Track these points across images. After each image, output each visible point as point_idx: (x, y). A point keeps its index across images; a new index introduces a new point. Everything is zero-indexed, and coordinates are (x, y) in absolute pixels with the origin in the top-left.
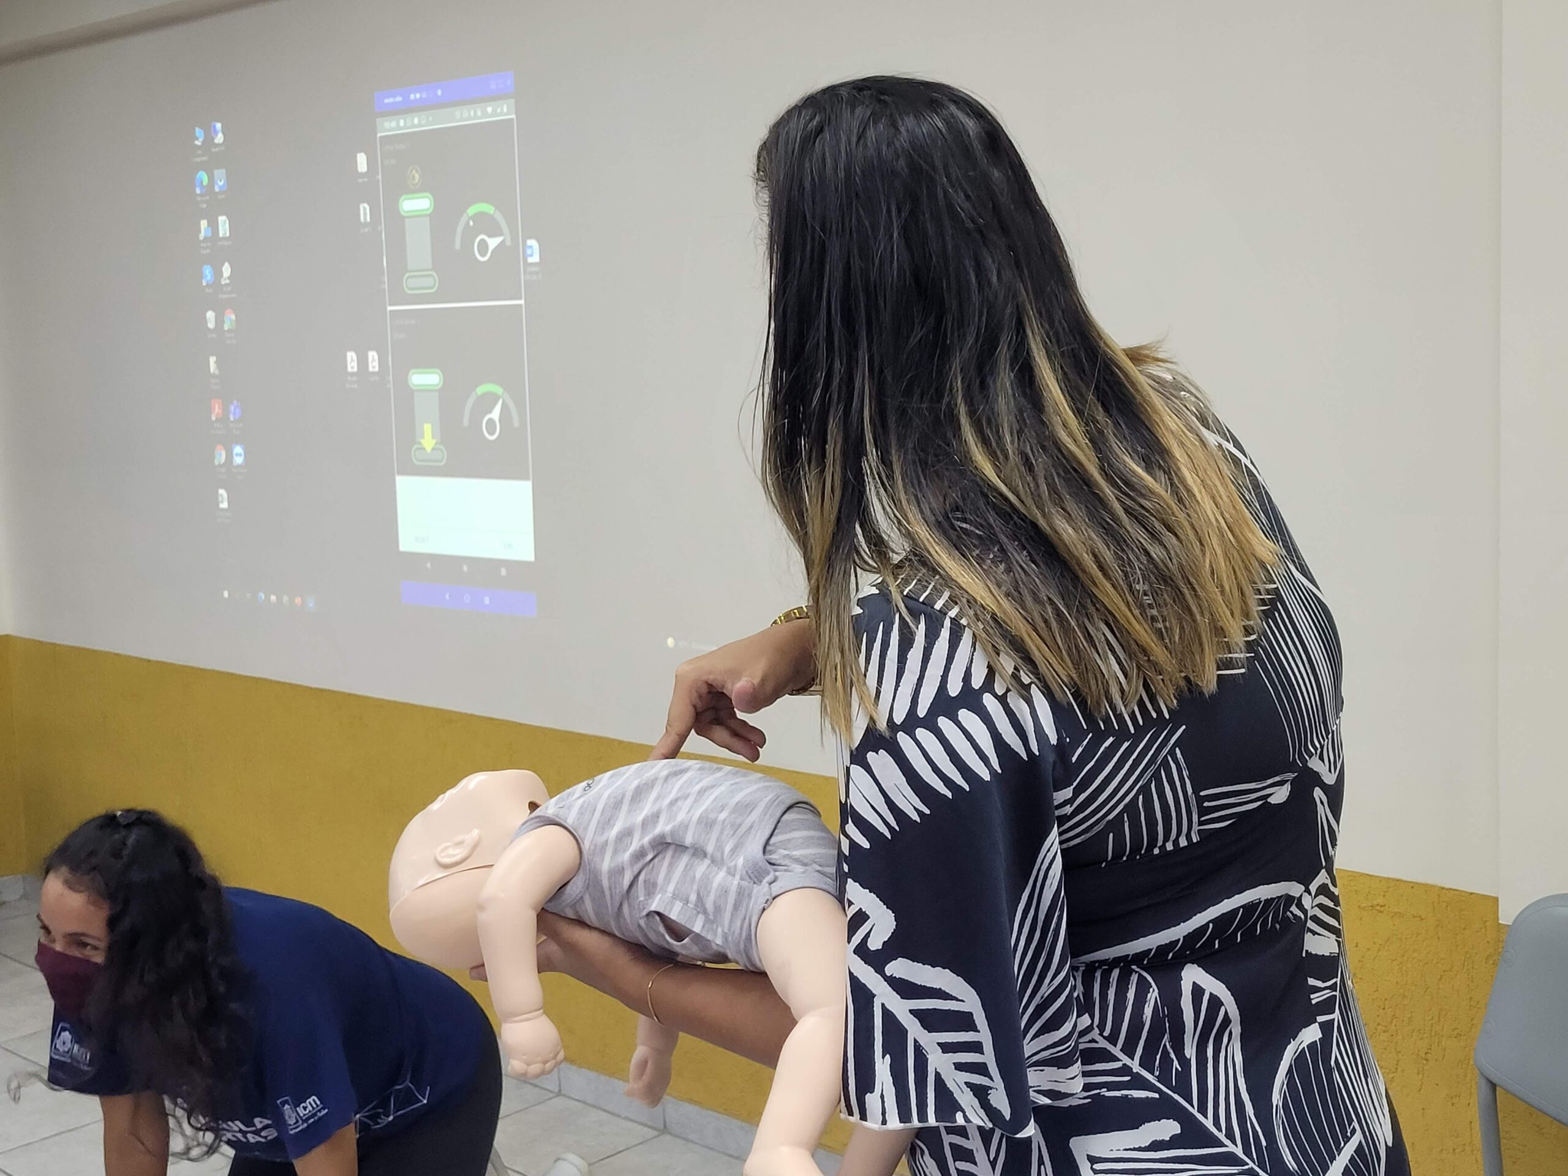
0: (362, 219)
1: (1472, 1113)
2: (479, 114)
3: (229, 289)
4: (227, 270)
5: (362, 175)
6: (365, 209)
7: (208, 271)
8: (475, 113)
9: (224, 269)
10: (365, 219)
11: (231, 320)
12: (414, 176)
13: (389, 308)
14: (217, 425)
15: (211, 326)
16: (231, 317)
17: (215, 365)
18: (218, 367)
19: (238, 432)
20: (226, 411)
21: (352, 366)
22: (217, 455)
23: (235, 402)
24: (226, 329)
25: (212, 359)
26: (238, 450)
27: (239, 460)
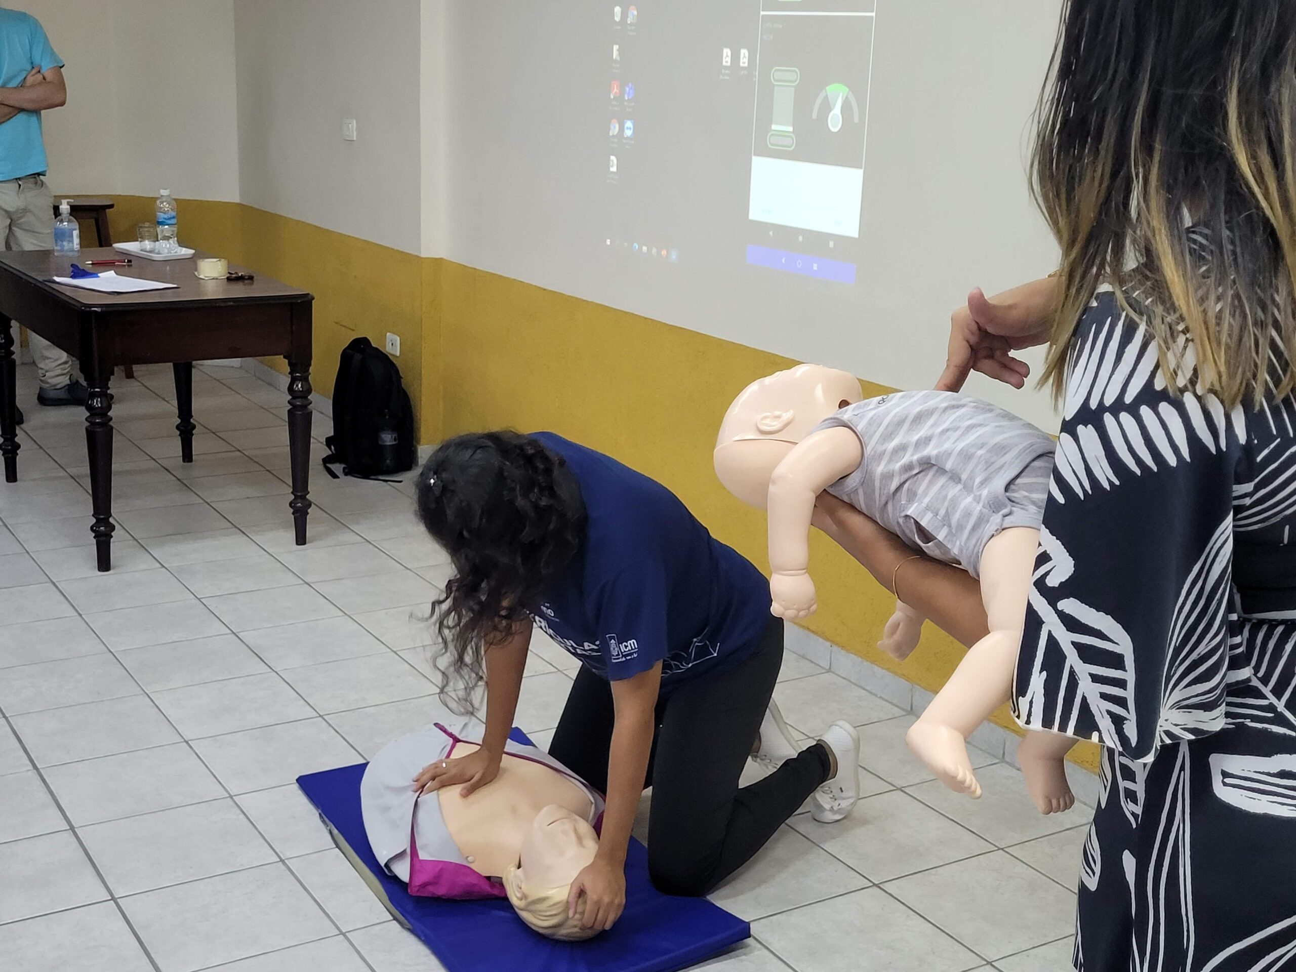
11: (633, 16)
13: (762, 13)
14: (614, 103)
15: (617, 19)
16: (633, 12)
17: (618, 53)
18: (620, 54)
19: (630, 110)
20: (622, 92)
21: (727, 60)
22: (612, 127)
23: (630, 84)
24: (629, 22)
25: (616, 47)
26: (629, 124)
27: (628, 133)
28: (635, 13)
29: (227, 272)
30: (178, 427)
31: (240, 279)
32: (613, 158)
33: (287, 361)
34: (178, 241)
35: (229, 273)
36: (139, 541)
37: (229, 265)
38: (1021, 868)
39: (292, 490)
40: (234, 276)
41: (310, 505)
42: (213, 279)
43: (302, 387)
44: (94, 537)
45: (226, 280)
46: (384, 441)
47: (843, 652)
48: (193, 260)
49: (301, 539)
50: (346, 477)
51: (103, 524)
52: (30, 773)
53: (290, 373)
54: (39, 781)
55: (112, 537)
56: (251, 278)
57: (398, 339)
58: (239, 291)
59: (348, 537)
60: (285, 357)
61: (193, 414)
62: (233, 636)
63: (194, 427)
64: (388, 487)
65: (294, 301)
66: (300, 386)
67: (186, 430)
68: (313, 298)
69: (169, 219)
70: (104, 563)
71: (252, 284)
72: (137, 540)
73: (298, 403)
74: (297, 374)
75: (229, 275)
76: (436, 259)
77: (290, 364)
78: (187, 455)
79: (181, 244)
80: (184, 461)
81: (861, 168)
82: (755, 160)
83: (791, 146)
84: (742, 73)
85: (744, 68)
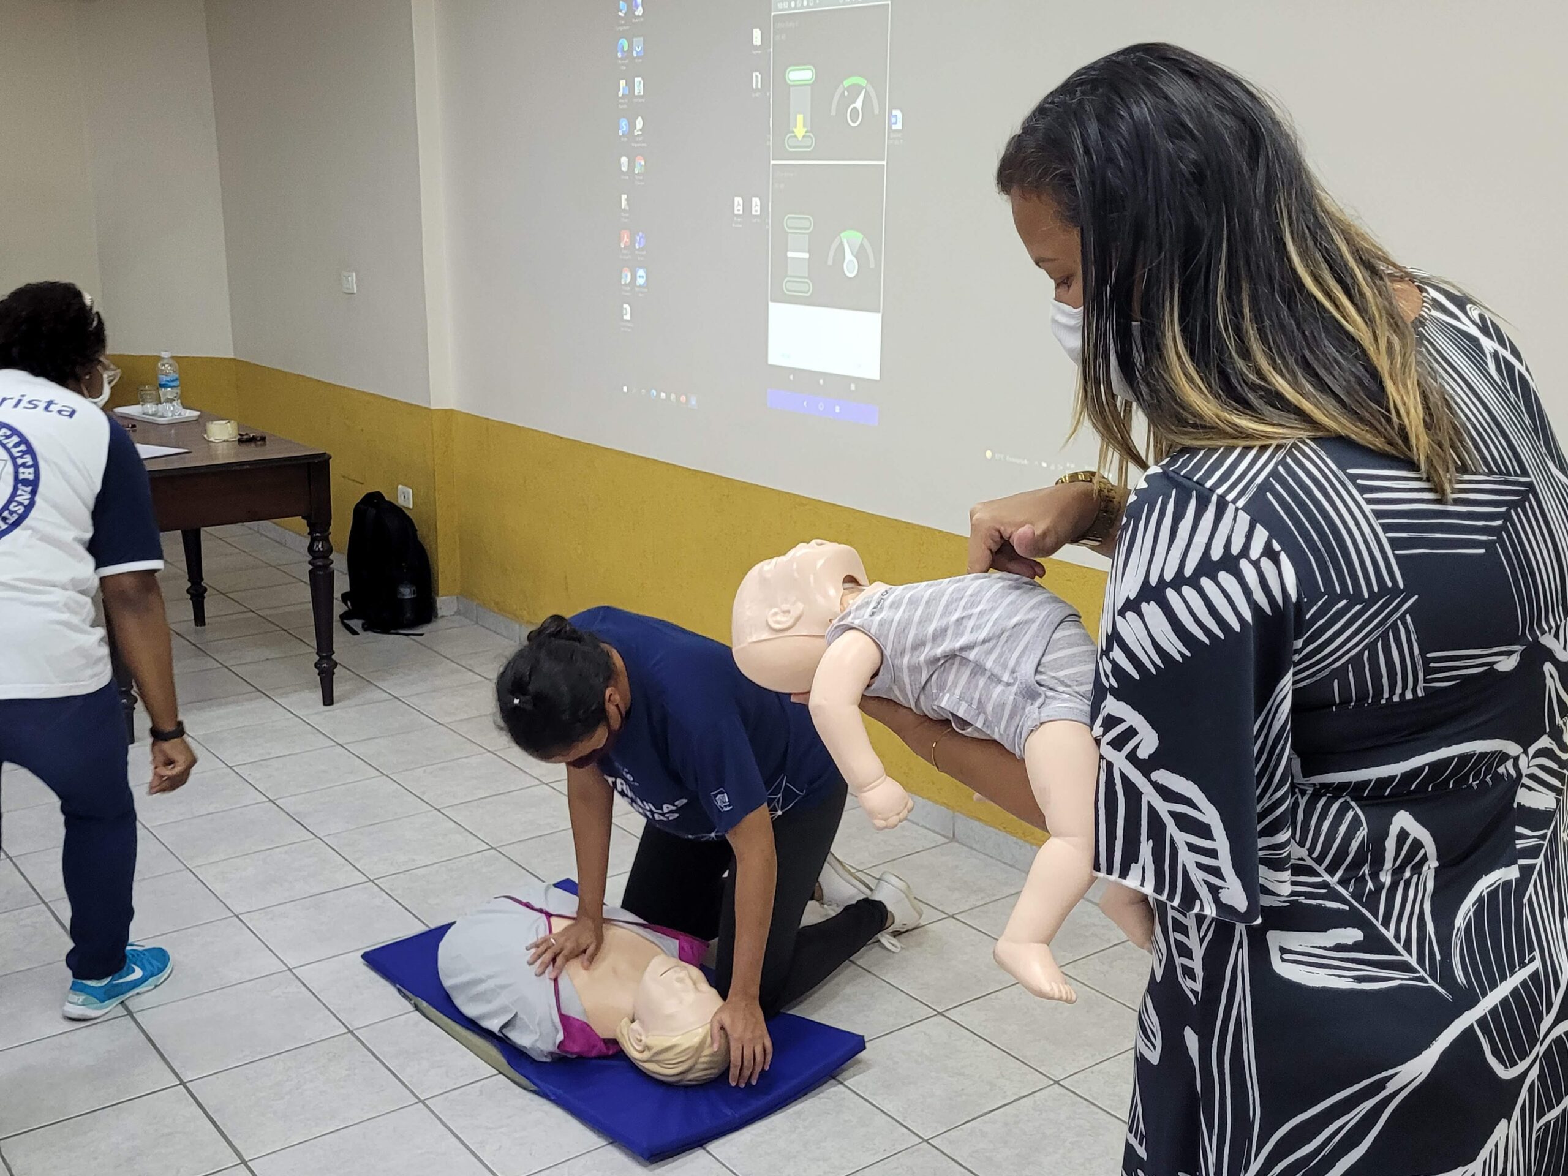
0: (754, 86)
3: (641, 139)
4: (639, 123)
5: (755, 48)
6: (757, 76)
7: (624, 123)
9: (637, 122)
10: (757, 85)
11: (641, 166)
13: (772, 162)
14: (625, 252)
15: (624, 169)
16: (640, 162)
17: (626, 202)
18: (628, 204)
19: (642, 259)
20: (633, 241)
21: (738, 209)
22: (623, 276)
23: (641, 234)
24: (636, 172)
25: (624, 197)
26: (641, 272)
27: (641, 281)
28: (643, 163)
29: (237, 433)
30: (188, 591)
31: (252, 440)
32: (626, 306)
33: (306, 521)
34: (181, 403)
35: (240, 435)
37: (239, 427)
39: (316, 651)
40: (245, 437)
41: (336, 664)
42: (224, 441)
43: (322, 547)
45: (237, 442)
46: (403, 595)
48: (200, 424)
49: (328, 699)
50: (365, 633)
53: (309, 534)
55: (134, 709)
56: (263, 439)
57: (411, 491)
58: (253, 454)
59: (377, 695)
60: (304, 518)
61: (204, 577)
62: (271, 804)
63: (205, 590)
64: (412, 641)
65: (310, 461)
66: (320, 546)
67: (197, 594)
68: (330, 457)
69: (173, 381)
71: (265, 444)
73: (319, 564)
74: (317, 535)
75: (239, 437)
76: (446, 411)
77: (309, 524)
78: (200, 619)
79: (185, 407)
80: (197, 625)
81: (879, 312)
82: (772, 306)
83: (807, 292)
84: (755, 220)
85: (756, 216)
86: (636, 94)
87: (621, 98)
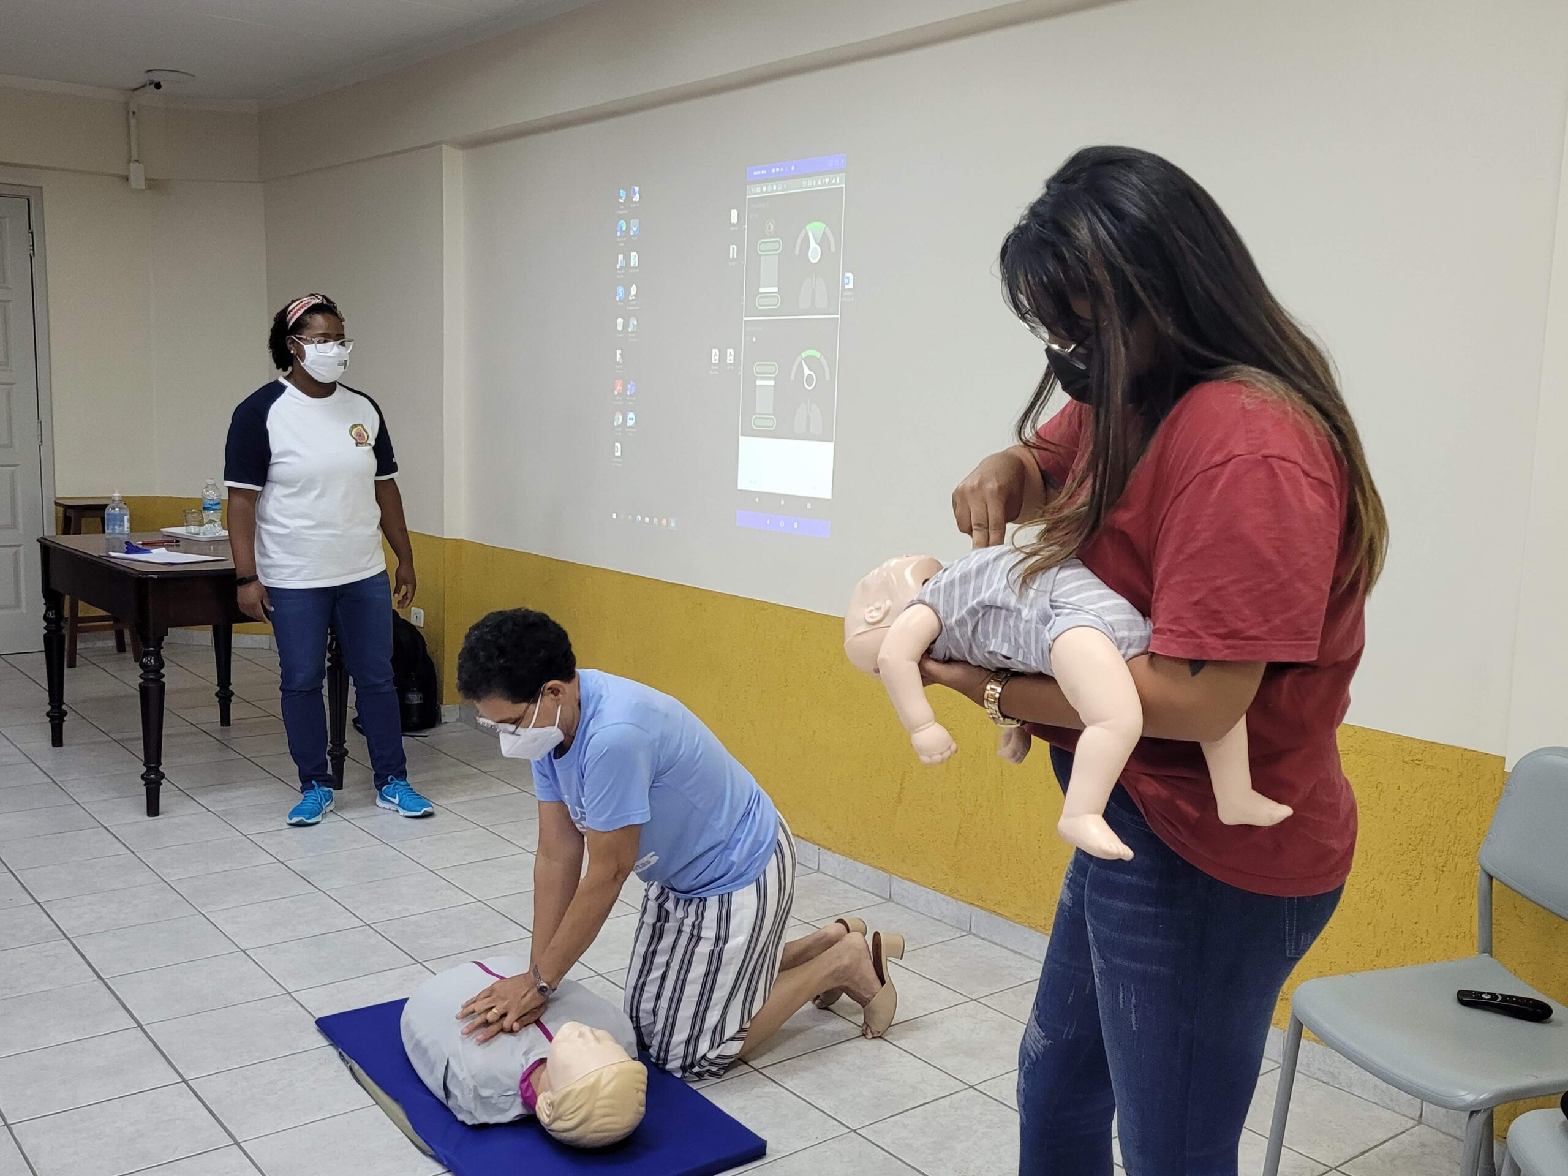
0: (731, 257)
1: (1473, 908)
2: (820, 183)
3: (634, 303)
4: (634, 290)
5: (734, 225)
6: (733, 248)
7: (620, 290)
8: (817, 183)
9: (632, 289)
10: (733, 256)
11: (634, 325)
12: (770, 226)
13: (745, 319)
14: (618, 398)
15: (620, 328)
16: (634, 322)
17: (619, 355)
18: (622, 357)
19: (632, 403)
20: (625, 389)
21: (715, 359)
22: (616, 418)
24: (630, 331)
25: (619, 352)
26: (631, 415)
27: (631, 423)
28: (636, 323)
30: (217, 694)
32: (618, 444)
36: (185, 791)
38: (992, 1014)
41: (346, 753)
44: (145, 785)
46: (411, 701)
47: (830, 853)
51: (153, 773)
52: (96, 983)
54: (104, 989)
55: (161, 784)
57: (423, 612)
61: (231, 682)
62: (280, 864)
63: (232, 695)
64: (416, 741)
67: (225, 697)
69: (216, 506)
70: (153, 809)
72: (182, 791)
76: (457, 540)
78: (225, 720)
80: (222, 725)
81: (832, 441)
82: (742, 439)
83: (772, 427)
84: (729, 368)
85: (730, 364)
86: (632, 265)
87: (620, 269)
